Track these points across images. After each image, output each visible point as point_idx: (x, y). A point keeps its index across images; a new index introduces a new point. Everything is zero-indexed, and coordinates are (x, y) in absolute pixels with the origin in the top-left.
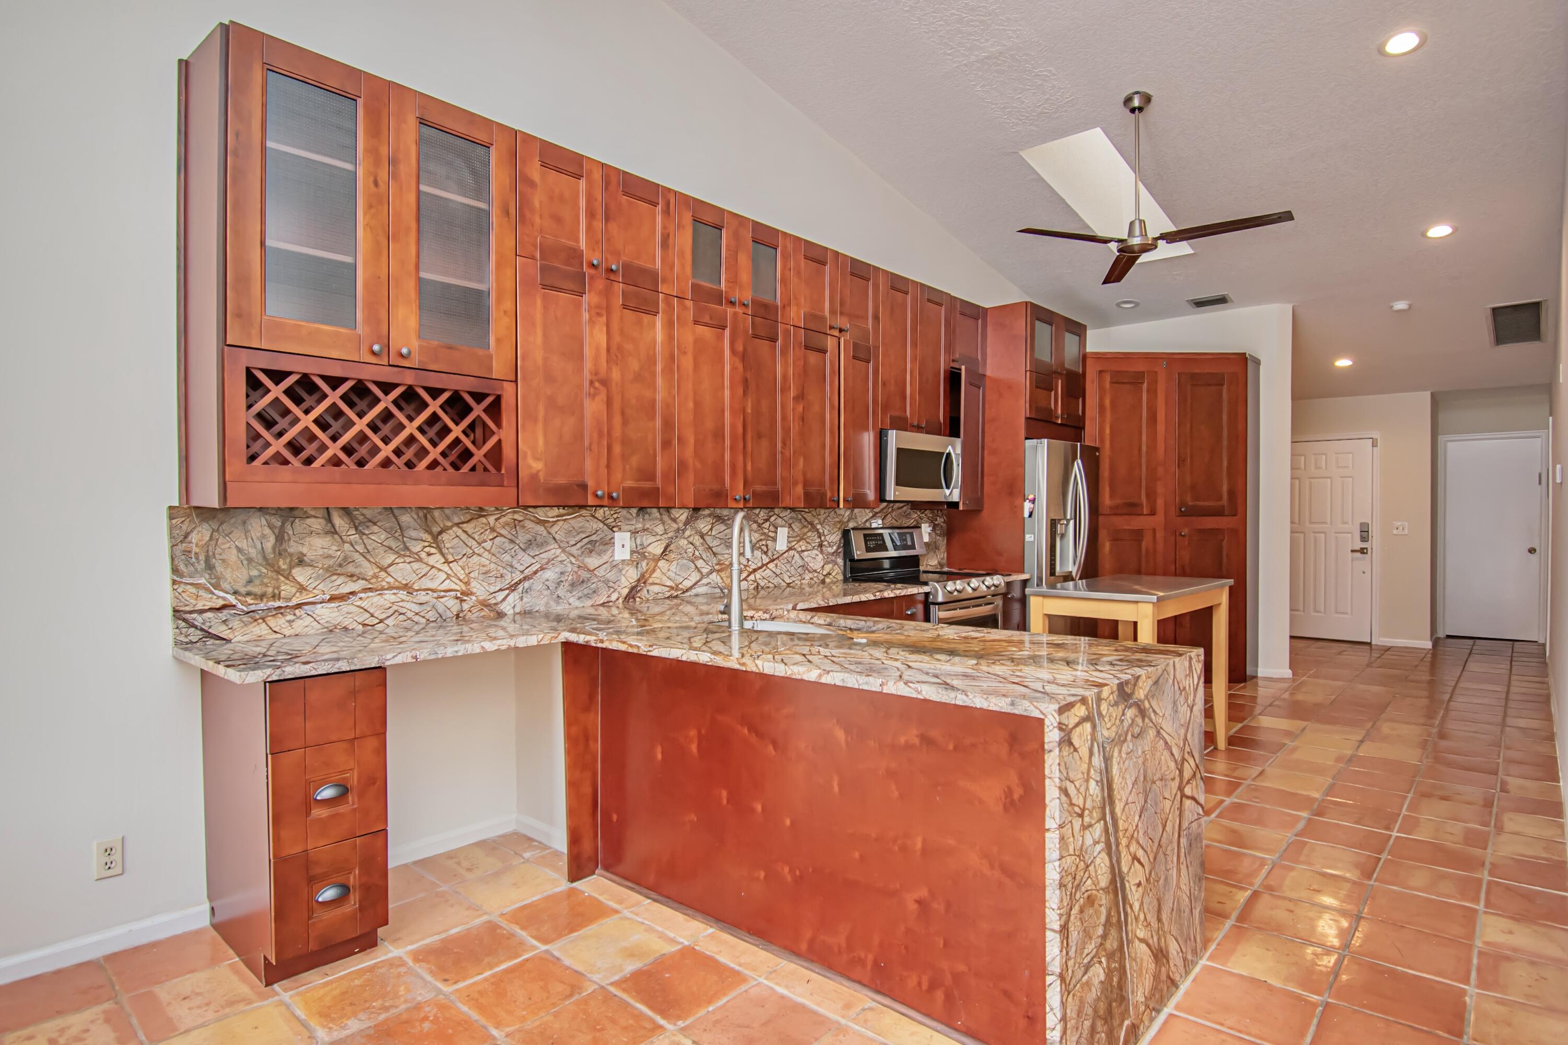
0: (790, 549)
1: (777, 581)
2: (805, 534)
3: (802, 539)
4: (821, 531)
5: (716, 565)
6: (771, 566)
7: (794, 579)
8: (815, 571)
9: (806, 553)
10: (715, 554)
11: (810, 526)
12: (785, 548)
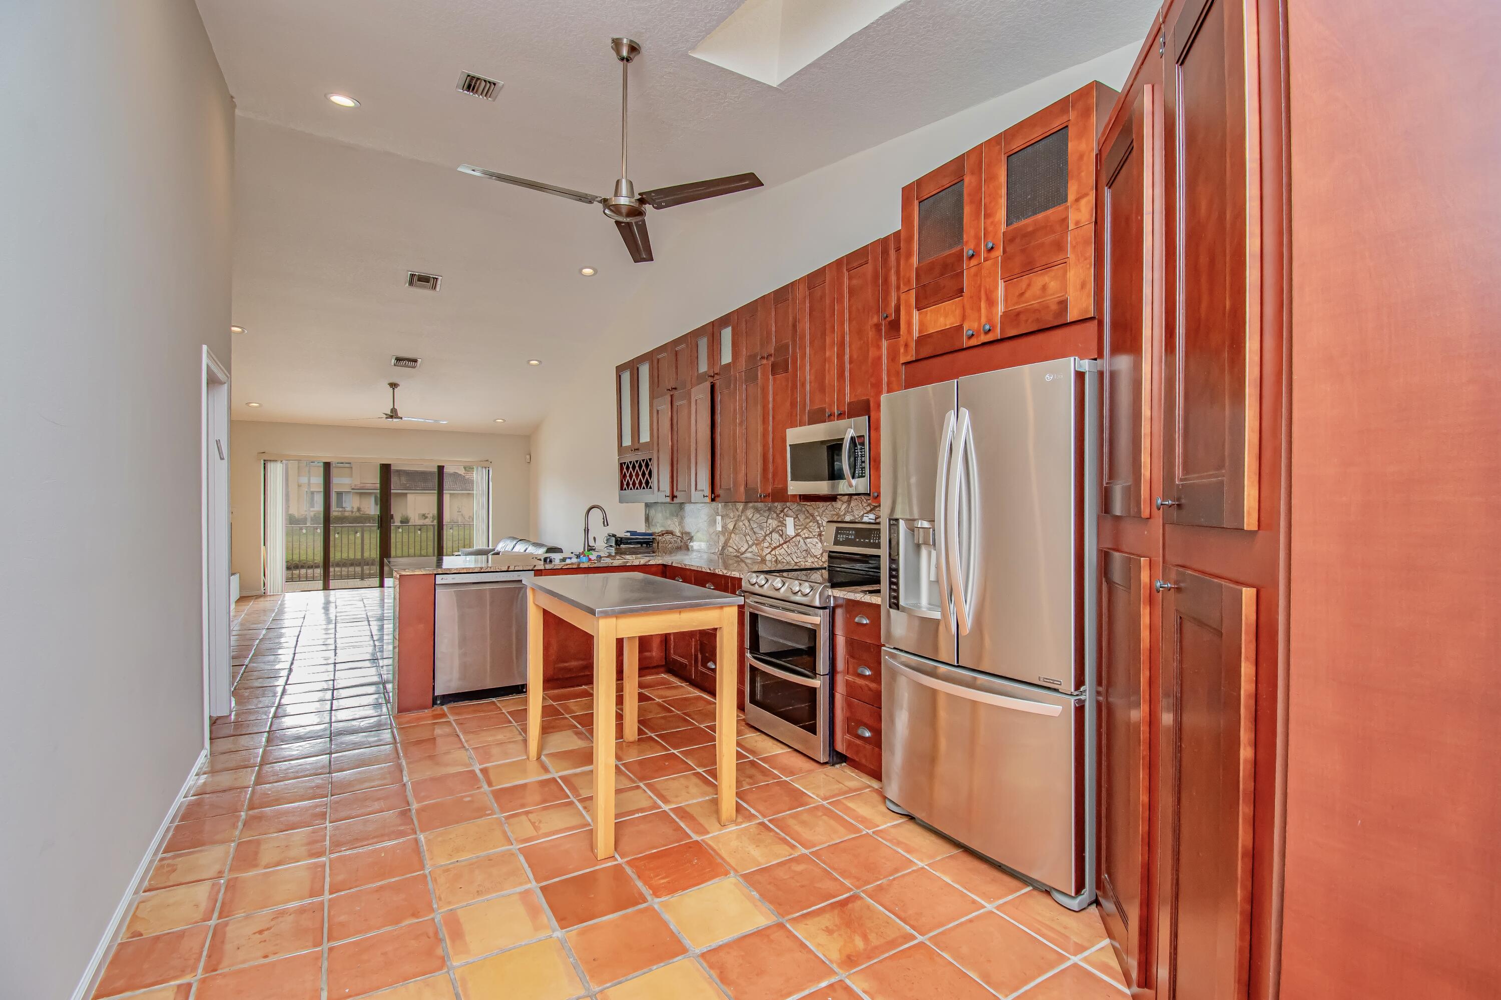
0: (797, 535)
1: (788, 559)
2: (808, 524)
3: (806, 527)
4: (820, 522)
5: (756, 540)
6: (785, 546)
7: (801, 560)
8: (816, 556)
9: (808, 540)
10: (755, 533)
11: (811, 518)
12: (793, 534)
